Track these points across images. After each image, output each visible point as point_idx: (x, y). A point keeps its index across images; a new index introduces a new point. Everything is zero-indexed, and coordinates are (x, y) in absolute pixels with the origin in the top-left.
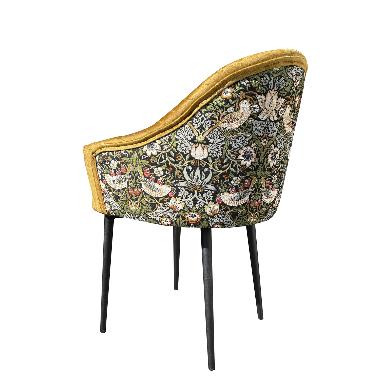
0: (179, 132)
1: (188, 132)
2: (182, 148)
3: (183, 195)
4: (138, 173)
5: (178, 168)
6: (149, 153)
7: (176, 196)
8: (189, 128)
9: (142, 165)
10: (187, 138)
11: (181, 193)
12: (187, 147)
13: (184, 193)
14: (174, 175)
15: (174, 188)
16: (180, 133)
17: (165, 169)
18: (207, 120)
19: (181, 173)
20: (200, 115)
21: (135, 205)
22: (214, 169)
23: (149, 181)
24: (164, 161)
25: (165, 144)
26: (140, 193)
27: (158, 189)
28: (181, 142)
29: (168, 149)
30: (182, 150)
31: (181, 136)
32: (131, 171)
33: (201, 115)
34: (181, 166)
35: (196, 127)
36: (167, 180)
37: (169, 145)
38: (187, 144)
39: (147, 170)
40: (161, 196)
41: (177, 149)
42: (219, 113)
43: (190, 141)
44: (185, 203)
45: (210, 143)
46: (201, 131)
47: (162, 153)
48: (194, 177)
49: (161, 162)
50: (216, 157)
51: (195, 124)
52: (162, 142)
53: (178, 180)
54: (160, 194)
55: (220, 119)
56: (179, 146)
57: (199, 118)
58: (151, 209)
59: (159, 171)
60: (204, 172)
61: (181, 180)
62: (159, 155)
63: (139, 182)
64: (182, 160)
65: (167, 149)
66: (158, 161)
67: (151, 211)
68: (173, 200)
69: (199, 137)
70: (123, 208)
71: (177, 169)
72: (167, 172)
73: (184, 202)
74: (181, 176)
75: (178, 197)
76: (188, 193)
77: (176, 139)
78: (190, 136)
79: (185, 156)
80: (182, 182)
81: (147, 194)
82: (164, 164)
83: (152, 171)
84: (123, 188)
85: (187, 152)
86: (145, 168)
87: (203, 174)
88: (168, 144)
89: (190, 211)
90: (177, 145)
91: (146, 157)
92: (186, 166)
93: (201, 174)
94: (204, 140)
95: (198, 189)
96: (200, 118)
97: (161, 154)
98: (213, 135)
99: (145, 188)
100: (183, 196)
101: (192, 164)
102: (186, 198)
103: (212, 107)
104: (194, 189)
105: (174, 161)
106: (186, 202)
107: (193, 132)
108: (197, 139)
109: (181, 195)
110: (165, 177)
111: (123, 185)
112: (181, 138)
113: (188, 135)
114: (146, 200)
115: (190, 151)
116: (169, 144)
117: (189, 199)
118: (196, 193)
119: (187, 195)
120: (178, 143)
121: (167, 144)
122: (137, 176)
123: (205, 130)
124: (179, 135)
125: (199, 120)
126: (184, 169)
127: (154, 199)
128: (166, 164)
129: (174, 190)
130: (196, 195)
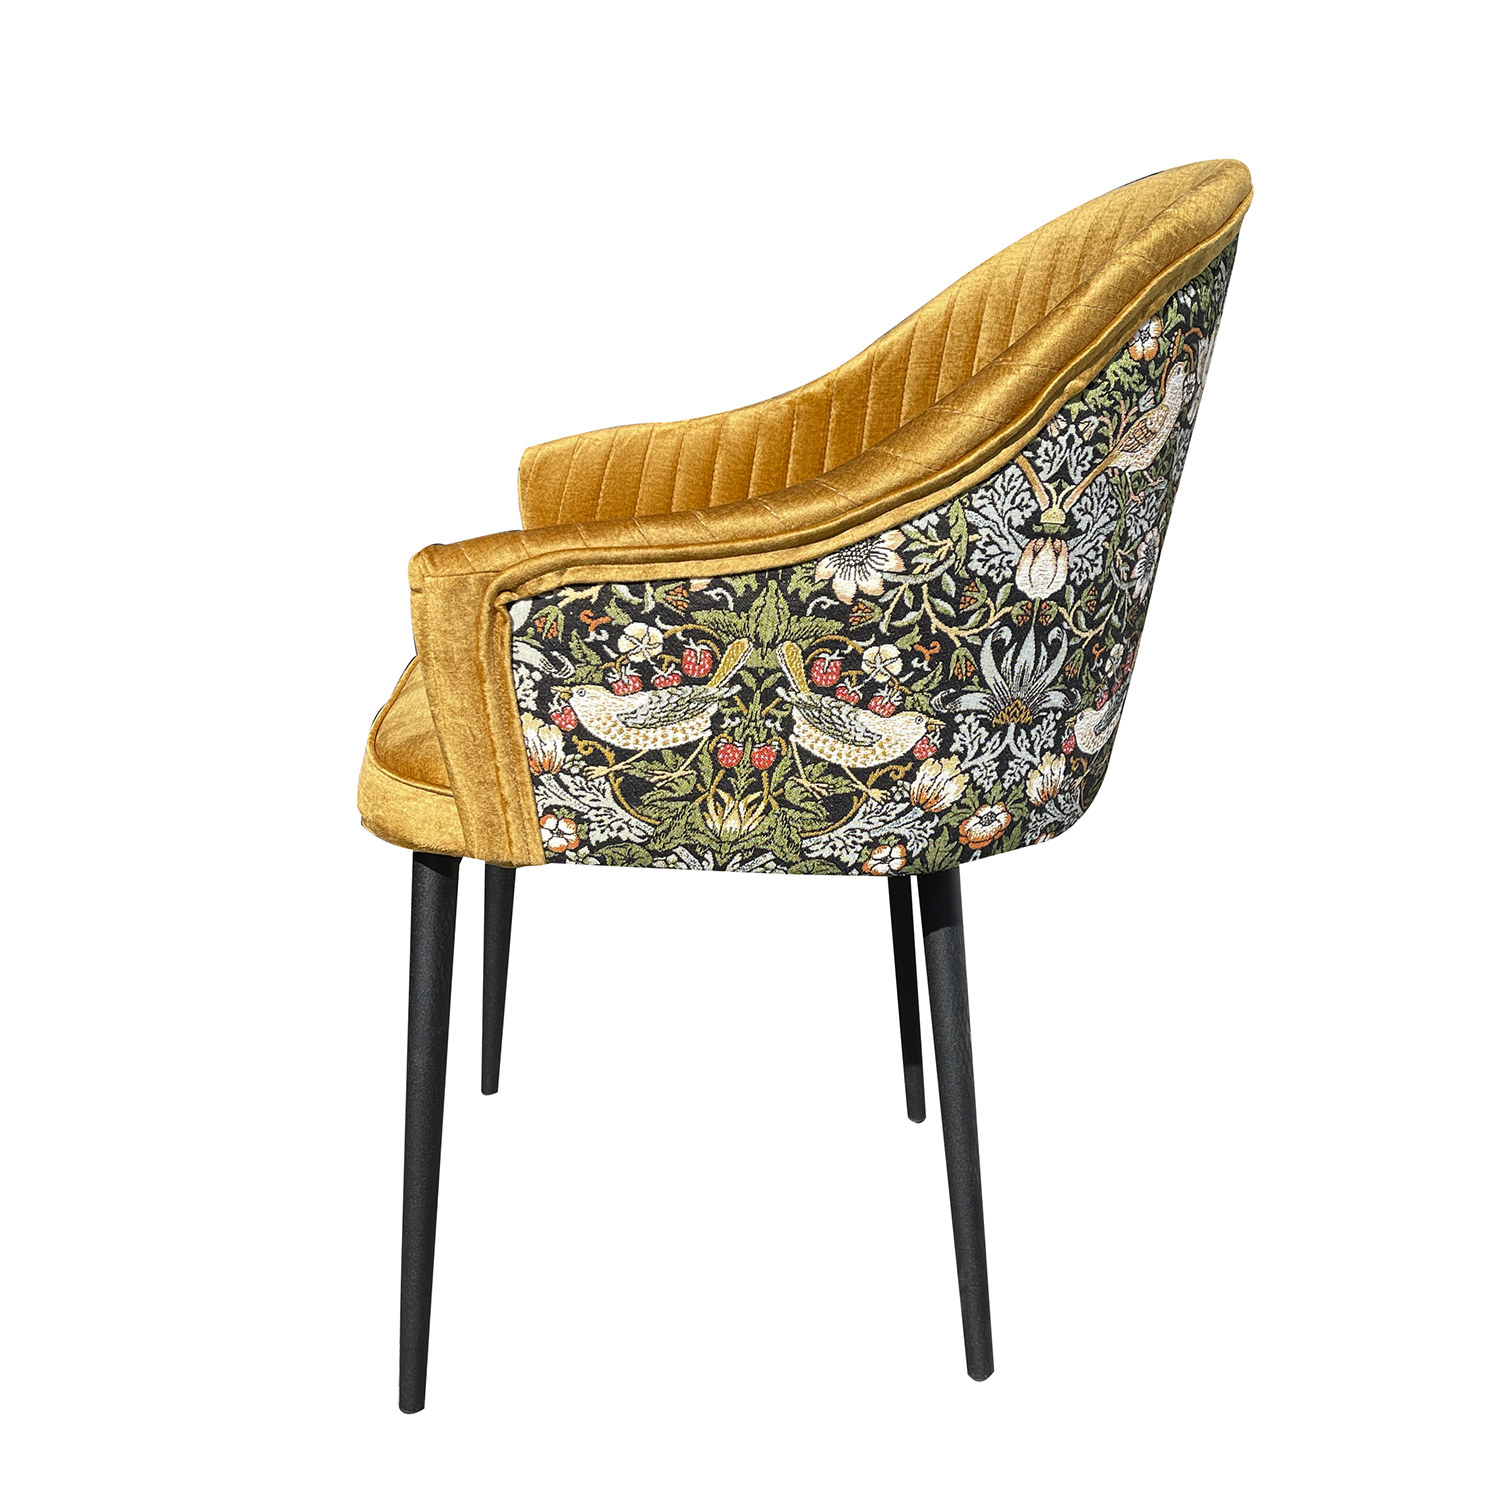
0: (982, 498)
1: (1016, 494)
2: (987, 561)
3: (969, 746)
4: (779, 675)
5: (962, 639)
6: (845, 589)
7: (943, 753)
8: (1022, 477)
9: (807, 638)
10: (1010, 520)
11: (962, 737)
12: (1007, 553)
13: (974, 736)
14: (946, 671)
15: (938, 722)
16: (986, 501)
17: (910, 649)
18: (1083, 446)
19: (972, 660)
20: (1063, 425)
21: (742, 813)
22: (1075, 630)
23: (833, 704)
24: (911, 617)
25: (923, 546)
26: (779, 758)
27: (869, 732)
28: (988, 536)
29: (933, 567)
30: (986, 567)
31: (989, 511)
32: (743, 667)
33: (1067, 427)
34: (976, 631)
35: (1044, 476)
36: (914, 692)
37: (940, 550)
38: (1008, 543)
39: (828, 658)
40: (881, 762)
41: (969, 565)
42: (1118, 413)
43: (1020, 529)
44: (971, 776)
45: (1080, 532)
46: (1059, 490)
47: (906, 585)
48: (1013, 669)
49: (897, 623)
50: (1087, 582)
51: (1044, 461)
52: (909, 541)
53: (955, 686)
54: (879, 751)
55: (1119, 436)
56: (977, 554)
57: (1060, 439)
58: (828, 819)
59: (883, 660)
60: (1046, 643)
61: (969, 688)
62: (891, 593)
63: (780, 714)
64: (985, 605)
65: (928, 567)
66: (884, 617)
67: (826, 828)
68: (927, 772)
69: (1050, 512)
70: (667, 832)
71: (958, 644)
72: (916, 659)
73: (968, 770)
74: (973, 669)
75: (949, 756)
76: (987, 734)
77: (969, 524)
78: (1022, 511)
79: (993, 590)
80: (972, 692)
81: (816, 760)
82: (909, 628)
83: (853, 660)
84: (682, 742)
85: (1004, 572)
86: (817, 651)
87: (1044, 652)
88: (937, 548)
89: (983, 802)
90: (971, 547)
91: (832, 606)
92: (992, 630)
93: (1038, 654)
94: (1063, 522)
95: (1021, 712)
96: (1063, 440)
97: (901, 588)
98: (1092, 500)
99: (806, 735)
100: (966, 749)
101: (1015, 621)
102: (979, 754)
103: (1102, 396)
104: (1009, 713)
105: (953, 613)
106: (976, 773)
107: (1033, 497)
108: (1042, 521)
109: (962, 745)
110: (908, 684)
111: (689, 731)
112: (987, 518)
113: (1015, 506)
114: (807, 784)
115: (1014, 569)
116: (941, 546)
117: (986, 757)
118: (1012, 728)
119: (982, 741)
120: (974, 542)
121: (930, 546)
122: (775, 686)
123: (1071, 482)
124: (981, 508)
125: (1057, 448)
126: (983, 641)
127: (849, 778)
128: (917, 628)
129: (938, 730)
130: (1009, 739)
